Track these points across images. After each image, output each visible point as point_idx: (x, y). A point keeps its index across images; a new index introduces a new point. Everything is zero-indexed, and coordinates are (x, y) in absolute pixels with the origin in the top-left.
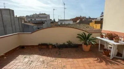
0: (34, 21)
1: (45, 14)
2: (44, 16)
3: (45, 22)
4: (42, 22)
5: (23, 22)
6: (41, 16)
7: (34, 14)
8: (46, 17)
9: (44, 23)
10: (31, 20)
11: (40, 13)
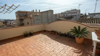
0: (66, 16)
1: (76, 10)
2: (75, 11)
3: (74, 16)
4: (71, 17)
5: (58, 17)
6: (72, 12)
7: (67, 11)
8: (76, 12)
9: (73, 18)
10: (64, 15)
11: (71, 9)
